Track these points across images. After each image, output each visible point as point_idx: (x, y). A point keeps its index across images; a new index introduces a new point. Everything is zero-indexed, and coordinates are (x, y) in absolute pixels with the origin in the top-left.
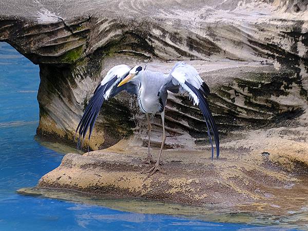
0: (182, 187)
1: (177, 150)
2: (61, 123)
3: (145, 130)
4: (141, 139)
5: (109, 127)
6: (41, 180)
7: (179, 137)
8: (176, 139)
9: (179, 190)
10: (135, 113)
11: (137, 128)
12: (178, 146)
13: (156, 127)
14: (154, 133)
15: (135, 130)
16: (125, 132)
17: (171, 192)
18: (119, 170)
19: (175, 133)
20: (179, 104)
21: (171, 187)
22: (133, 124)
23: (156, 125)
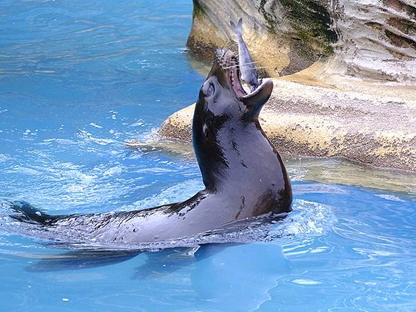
0: (396, 146)
1: (404, 84)
2: (224, 28)
3: (351, 47)
4: (345, 62)
5: (298, 39)
6: (167, 121)
7: (409, 63)
8: (403, 66)
9: (390, 150)
10: (336, 17)
11: (340, 43)
12: (406, 78)
13: (371, 43)
14: (366, 54)
15: (337, 47)
16: (321, 50)
17: (377, 153)
18: (296, 112)
19: (402, 55)
20: (411, 7)
21: (378, 145)
22: (333, 36)
23: (370, 40)
